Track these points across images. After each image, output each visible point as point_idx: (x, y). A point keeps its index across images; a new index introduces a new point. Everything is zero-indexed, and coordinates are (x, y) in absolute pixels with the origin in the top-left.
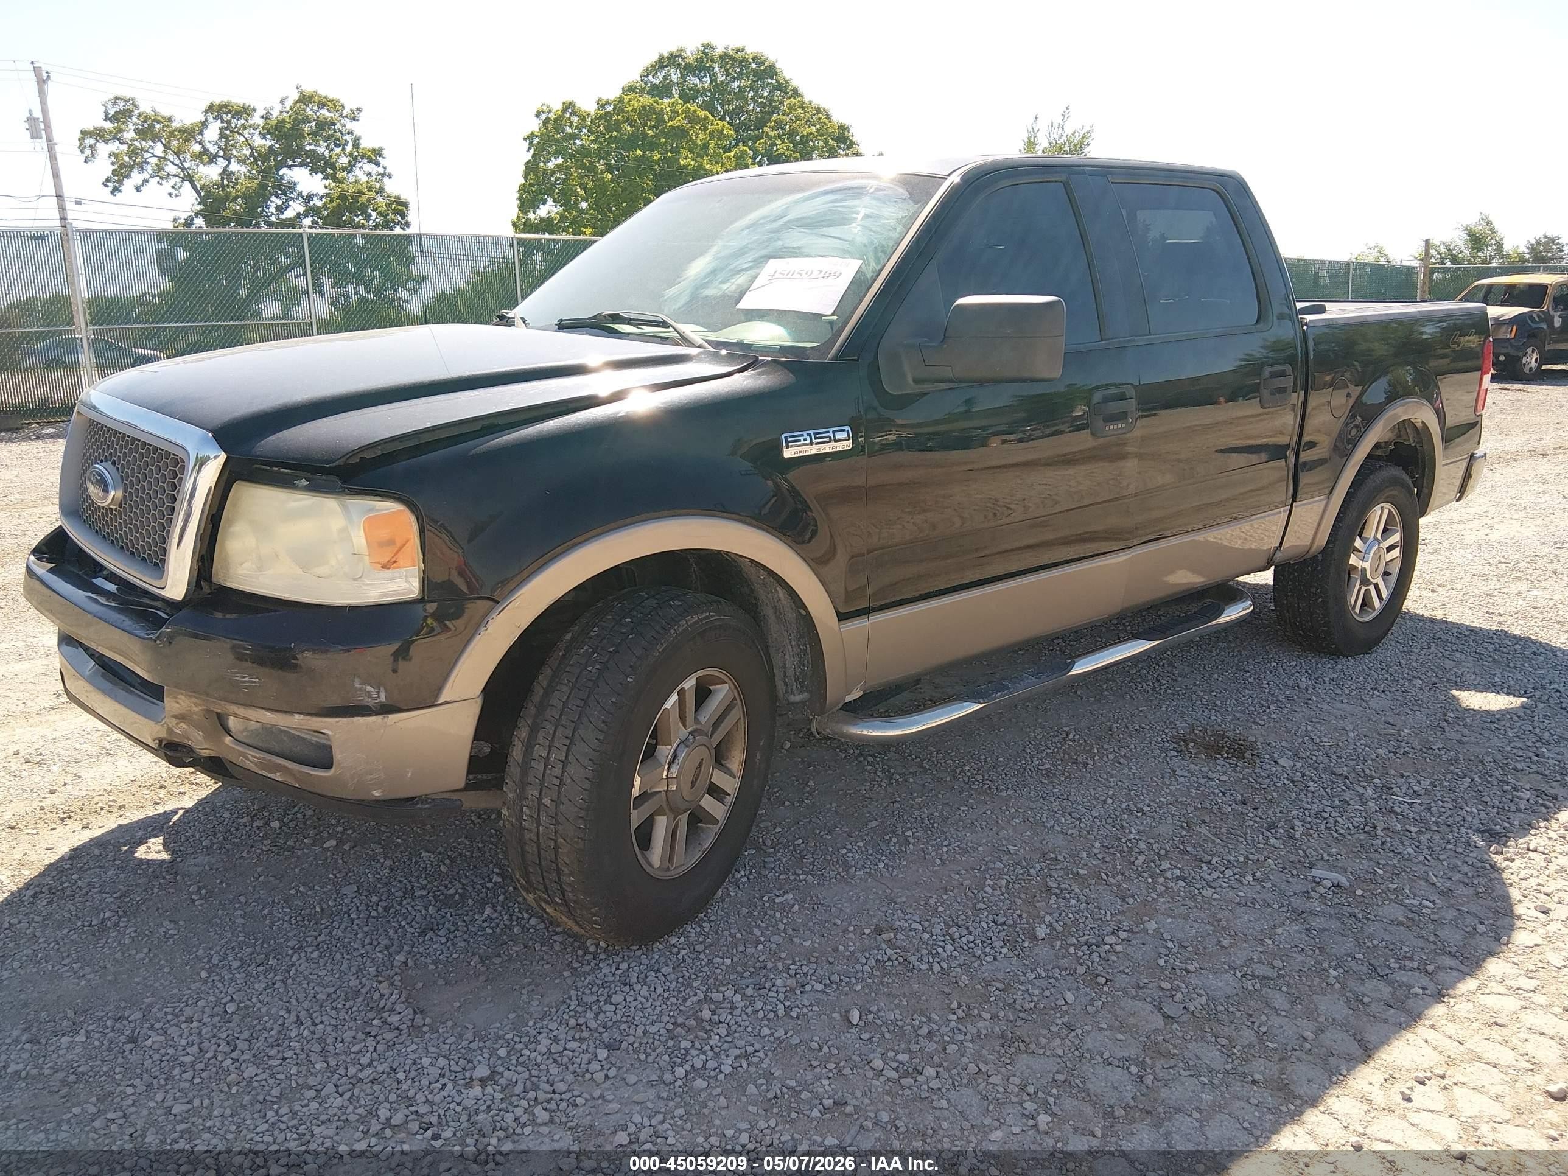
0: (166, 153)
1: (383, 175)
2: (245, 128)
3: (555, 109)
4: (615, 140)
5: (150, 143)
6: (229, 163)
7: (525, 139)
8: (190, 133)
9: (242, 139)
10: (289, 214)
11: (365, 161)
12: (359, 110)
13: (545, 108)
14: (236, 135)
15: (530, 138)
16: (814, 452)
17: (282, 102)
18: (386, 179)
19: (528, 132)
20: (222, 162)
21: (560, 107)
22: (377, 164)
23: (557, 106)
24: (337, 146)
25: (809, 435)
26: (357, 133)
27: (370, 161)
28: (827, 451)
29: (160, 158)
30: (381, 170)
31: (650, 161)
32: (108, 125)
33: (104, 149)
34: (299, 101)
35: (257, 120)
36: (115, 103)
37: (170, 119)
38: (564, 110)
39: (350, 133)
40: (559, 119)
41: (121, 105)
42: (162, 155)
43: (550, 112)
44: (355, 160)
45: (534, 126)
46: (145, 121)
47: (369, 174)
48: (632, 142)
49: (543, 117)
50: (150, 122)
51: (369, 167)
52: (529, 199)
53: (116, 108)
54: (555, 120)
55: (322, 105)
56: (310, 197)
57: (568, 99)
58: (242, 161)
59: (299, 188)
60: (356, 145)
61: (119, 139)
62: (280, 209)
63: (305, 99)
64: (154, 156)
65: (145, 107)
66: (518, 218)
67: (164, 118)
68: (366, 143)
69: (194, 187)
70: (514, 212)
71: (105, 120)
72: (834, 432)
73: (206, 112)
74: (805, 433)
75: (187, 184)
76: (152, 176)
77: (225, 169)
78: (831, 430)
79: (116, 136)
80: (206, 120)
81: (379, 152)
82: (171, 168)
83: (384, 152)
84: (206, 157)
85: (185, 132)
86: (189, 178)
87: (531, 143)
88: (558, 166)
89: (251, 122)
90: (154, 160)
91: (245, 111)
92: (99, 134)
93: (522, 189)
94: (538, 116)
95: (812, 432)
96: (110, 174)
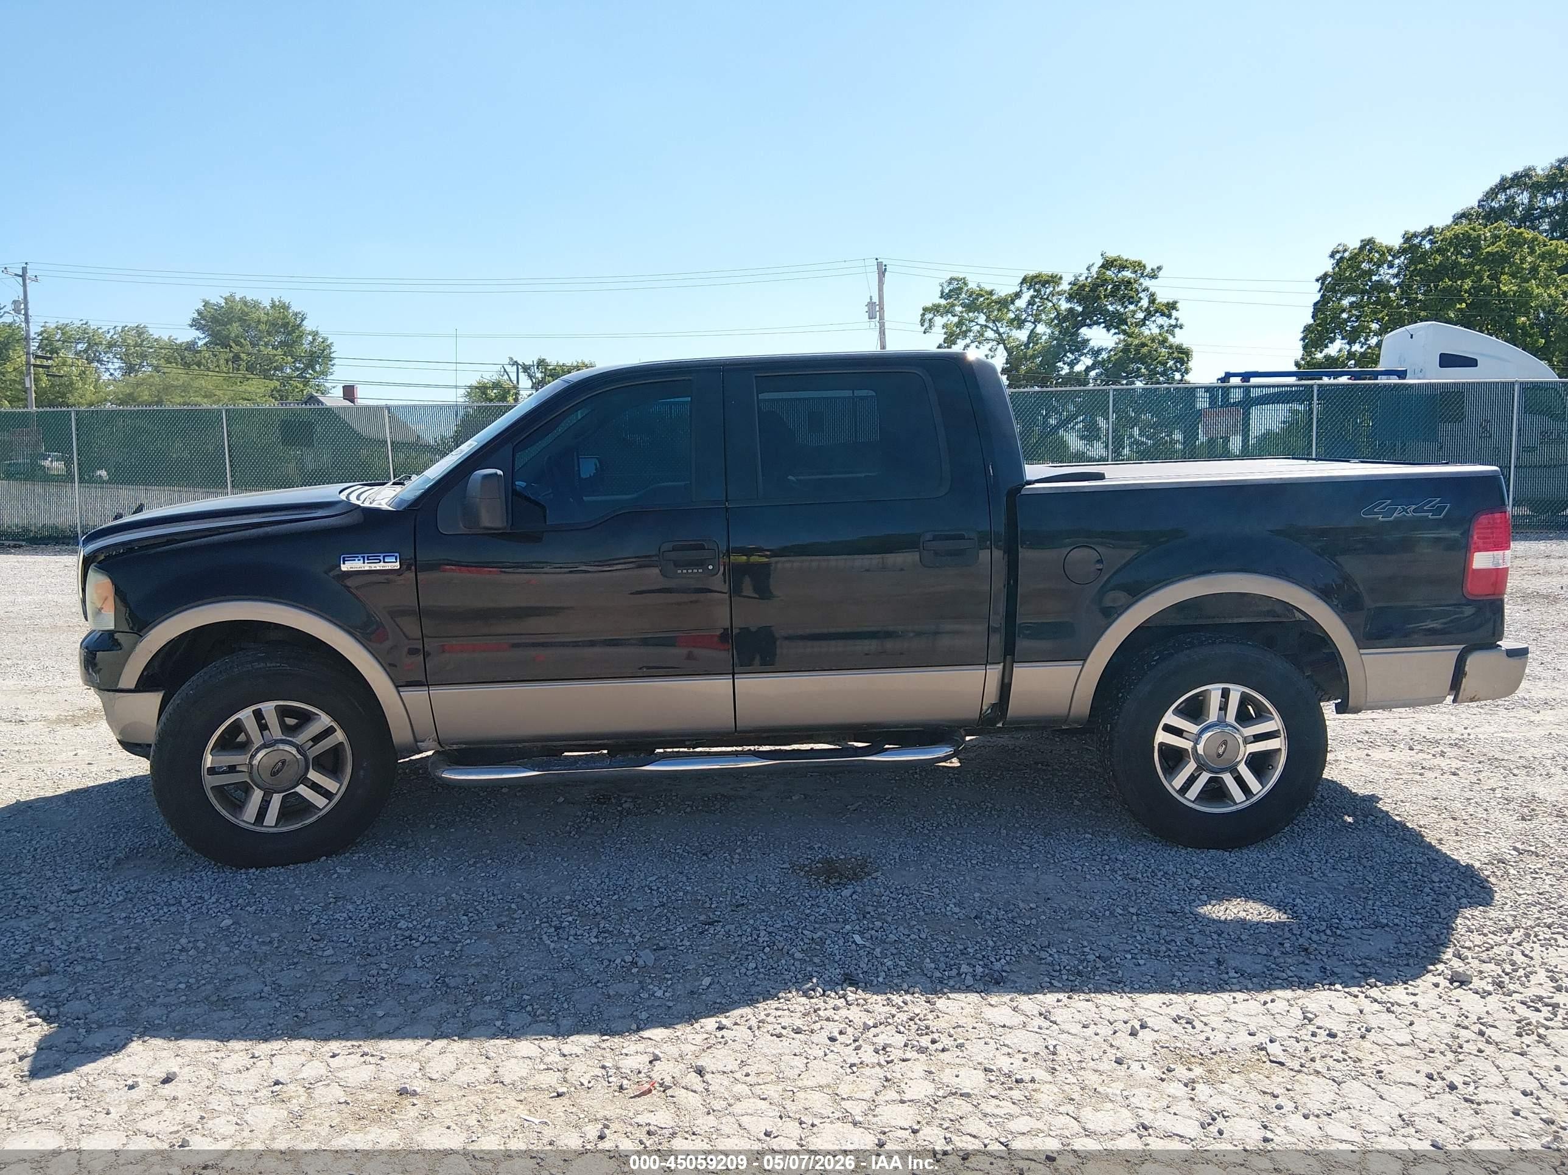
0: (986, 321)
1: (1175, 326)
2: (1053, 295)
3: (1352, 248)
4: (1420, 273)
5: (976, 314)
6: (1036, 326)
7: (1317, 280)
8: (1004, 303)
9: (1050, 304)
10: (1079, 368)
11: (1158, 314)
12: (1159, 268)
13: (1341, 248)
14: (1046, 301)
15: (1323, 279)
16: (367, 568)
17: (1088, 269)
18: (1177, 330)
19: (1321, 273)
20: (1029, 326)
21: (1358, 245)
22: (1169, 316)
23: (1354, 244)
24: (1131, 303)
25: (364, 557)
26: (1152, 289)
27: (1163, 314)
28: (378, 568)
29: (982, 326)
30: (1173, 322)
31: (1460, 290)
32: (943, 302)
33: (939, 321)
34: (1103, 266)
35: (1065, 286)
36: (950, 283)
37: (991, 293)
38: (1362, 248)
39: (1146, 290)
40: (1354, 257)
41: (955, 285)
42: (984, 323)
43: (1345, 251)
44: (1149, 314)
45: (1327, 266)
46: (970, 296)
47: (1161, 327)
48: (1440, 272)
49: (1338, 256)
50: (974, 296)
51: (1161, 320)
52: (1314, 337)
53: (951, 287)
54: (1350, 259)
55: (1123, 268)
56: (1098, 352)
57: (1367, 237)
58: (1049, 324)
59: (1092, 343)
60: (1152, 301)
61: (951, 313)
62: (1072, 365)
63: (1108, 264)
64: (978, 324)
65: (972, 285)
66: (1303, 359)
67: (986, 292)
68: (1162, 298)
69: (1006, 348)
70: (1298, 353)
71: (941, 298)
72: (384, 557)
73: (1022, 283)
74: (360, 556)
75: (1001, 346)
76: (972, 342)
77: (1032, 331)
78: (382, 555)
79: (949, 310)
80: (1021, 291)
81: (1172, 306)
82: (990, 334)
83: (1178, 305)
84: (1018, 323)
85: (999, 302)
86: (1001, 341)
87: (1323, 284)
88: (1351, 304)
89: (1058, 289)
90: (978, 328)
91: (1054, 280)
92: (935, 309)
93: (1308, 329)
94: (1332, 256)
95: (366, 555)
96: (941, 341)
